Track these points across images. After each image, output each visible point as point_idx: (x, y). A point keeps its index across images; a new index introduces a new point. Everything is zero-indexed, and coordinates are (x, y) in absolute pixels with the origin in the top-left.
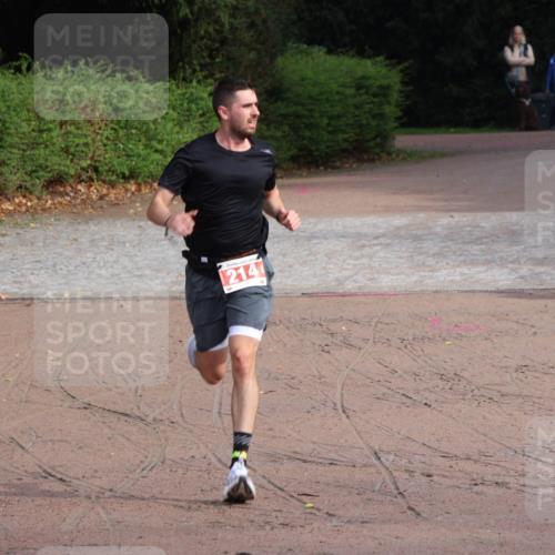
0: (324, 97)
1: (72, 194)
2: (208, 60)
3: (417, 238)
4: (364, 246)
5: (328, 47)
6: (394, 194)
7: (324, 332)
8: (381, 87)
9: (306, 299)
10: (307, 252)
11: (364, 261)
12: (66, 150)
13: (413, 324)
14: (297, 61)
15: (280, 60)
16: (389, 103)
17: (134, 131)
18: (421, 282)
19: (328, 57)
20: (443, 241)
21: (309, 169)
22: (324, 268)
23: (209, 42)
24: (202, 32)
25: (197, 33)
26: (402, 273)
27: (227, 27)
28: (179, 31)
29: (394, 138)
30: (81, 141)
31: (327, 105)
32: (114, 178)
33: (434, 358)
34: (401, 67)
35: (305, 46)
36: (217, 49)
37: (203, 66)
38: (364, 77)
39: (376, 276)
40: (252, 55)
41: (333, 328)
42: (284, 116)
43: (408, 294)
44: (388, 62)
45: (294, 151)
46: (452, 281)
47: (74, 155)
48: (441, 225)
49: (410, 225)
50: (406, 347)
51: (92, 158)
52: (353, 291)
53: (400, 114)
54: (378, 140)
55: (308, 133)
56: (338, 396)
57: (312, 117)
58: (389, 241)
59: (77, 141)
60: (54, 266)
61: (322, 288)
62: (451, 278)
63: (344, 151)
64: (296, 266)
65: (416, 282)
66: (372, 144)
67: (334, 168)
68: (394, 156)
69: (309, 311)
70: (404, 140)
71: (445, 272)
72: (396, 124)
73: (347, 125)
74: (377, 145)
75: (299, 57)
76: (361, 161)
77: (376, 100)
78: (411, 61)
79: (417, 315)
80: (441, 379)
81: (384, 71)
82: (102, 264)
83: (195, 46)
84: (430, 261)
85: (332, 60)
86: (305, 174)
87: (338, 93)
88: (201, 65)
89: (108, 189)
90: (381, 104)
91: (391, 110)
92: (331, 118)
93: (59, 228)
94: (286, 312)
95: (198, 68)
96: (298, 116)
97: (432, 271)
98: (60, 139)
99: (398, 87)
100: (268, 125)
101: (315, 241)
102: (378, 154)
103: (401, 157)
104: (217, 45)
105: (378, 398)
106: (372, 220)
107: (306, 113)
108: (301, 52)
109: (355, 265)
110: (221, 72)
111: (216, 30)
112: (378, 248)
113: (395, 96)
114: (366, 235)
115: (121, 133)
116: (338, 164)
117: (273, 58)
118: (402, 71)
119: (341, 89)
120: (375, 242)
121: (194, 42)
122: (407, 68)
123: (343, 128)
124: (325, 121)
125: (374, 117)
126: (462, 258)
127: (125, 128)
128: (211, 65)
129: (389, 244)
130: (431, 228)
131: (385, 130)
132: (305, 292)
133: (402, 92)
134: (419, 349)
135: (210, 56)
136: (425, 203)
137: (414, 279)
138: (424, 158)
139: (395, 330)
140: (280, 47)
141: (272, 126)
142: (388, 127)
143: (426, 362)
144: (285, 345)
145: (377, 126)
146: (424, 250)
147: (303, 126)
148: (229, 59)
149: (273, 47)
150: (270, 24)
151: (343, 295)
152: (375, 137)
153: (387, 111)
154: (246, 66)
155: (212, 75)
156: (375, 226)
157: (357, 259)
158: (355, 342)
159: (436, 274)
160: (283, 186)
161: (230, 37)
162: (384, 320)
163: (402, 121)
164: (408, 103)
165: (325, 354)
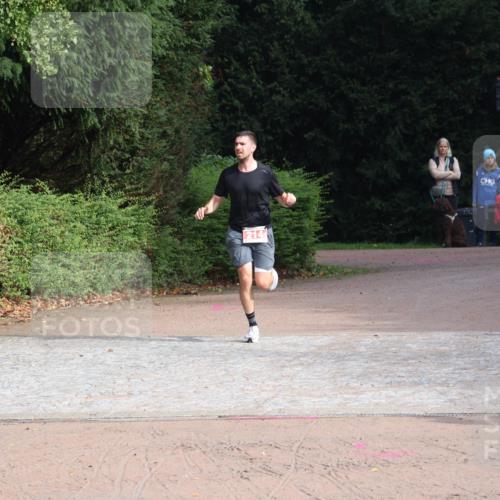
2: (118, 171)
3: (340, 359)
4: (283, 367)
6: (315, 312)
7: (244, 458)
8: (300, 200)
9: (223, 422)
10: (224, 372)
11: (284, 382)
13: (337, 449)
15: (193, 172)
16: (309, 217)
17: (39, 245)
18: (345, 404)
20: (366, 362)
21: (225, 286)
22: (243, 390)
23: (119, 153)
24: (112, 142)
25: (106, 143)
26: (325, 395)
27: (138, 136)
28: (87, 141)
29: (313, 254)
32: (19, 293)
33: (360, 486)
34: (321, 179)
35: (220, 157)
36: (128, 160)
37: (112, 178)
39: (297, 398)
40: (165, 166)
41: (252, 452)
43: (331, 417)
44: (306, 174)
45: (209, 266)
46: (377, 404)
48: (365, 346)
49: (333, 344)
50: (329, 473)
52: (273, 414)
53: (321, 228)
54: (298, 255)
58: (310, 361)
61: (239, 411)
62: (377, 401)
64: (212, 388)
65: (338, 405)
66: (291, 259)
68: (314, 272)
69: (226, 435)
70: (324, 256)
71: (370, 394)
72: (314, 239)
74: (296, 260)
77: (295, 213)
78: (331, 174)
79: (341, 440)
81: (303, 183)
82: (6, 385)
83: (104, 157)
84: (355, 384)
86: (220, 290)
88: (110, 176)
89: (12, 305)
90: (300, 218)
91: (309, 224)
94: (202, 437)
95: (107, 180)
96: (214, 230)
97: (354, 393)
99: (318, 200)
100: (181, 240)
101: (232, 361)
102: (298, 270)
103: (322, 273)
104: (127, 156)
106: (292, 339)
108: (216, 163)
109: (274, 386)
110: (131, 184)
111: (126, 140)
112: (300, 368)
113: (315, 210)
114: (285, 354)
115: (26, 246)
117: (186, 170)
118: (321, 184)
120: (296, 362)
121: (103, 152)
122: (327, 181)
125: (293, 231)
126: (388, 380)
127: (31, 241)
128: (121, 176)
129: (309, 364)
130: (354, 348)
131: (305, 245)
132: (222, 414)
133: (322, 205)
134: (343, 476)
135: (121, 167)
136: (348, 322)
137: (337, 401)
138: (346, 274)
139: (318, 455)
140: (194, 158)
141: (186, 240)
142: (308, 241)
143: (351, 490)
144: (201, 471)
145: (296, 240)
146: (348, 371)
147: (218, 240)
148: (140, 170)
149: (187, 158)
150: (182, 133)
151: (263, 419)
152: (294, 253)
153: (307, 225)
154: (158, 178)
155: (122, 187)
156: (295, 345)
157: (276, 380)
158: (275, 468)
159: (360, 396)
160: (198, 303)
161: (141, 147)
162: (305, 444)
163: (322, 236)
164: (329, 217)
165: (244, 481)
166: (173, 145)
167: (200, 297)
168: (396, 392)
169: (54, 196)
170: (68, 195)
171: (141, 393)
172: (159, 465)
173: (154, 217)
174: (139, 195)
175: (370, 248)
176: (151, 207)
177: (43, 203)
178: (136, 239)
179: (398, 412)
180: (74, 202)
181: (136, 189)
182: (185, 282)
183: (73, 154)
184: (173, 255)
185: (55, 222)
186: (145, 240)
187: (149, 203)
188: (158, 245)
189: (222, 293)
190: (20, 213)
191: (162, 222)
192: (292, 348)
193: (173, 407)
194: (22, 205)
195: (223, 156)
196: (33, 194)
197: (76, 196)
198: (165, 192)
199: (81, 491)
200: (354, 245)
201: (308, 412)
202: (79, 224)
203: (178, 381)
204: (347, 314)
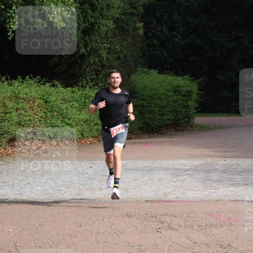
0: (157, 96)
2: (95, 76)
3: (207, 172)
4: (178, 176)
5: (159, 70)
6: (195, 148)
7: (158, 222)
8: (187, 92)
9: (148, 204)
10: (148, 178)
11: (179, 183)
12: (19, 123)
13: (205, 218)
14: (142, 77)
15: (133, 77)
16: (191, 100)
17: (55, 113)
18: (210, 195)
19: (159, 75)
20: (220, 174)
21: (149, 134)
22: (158, 187)
23: (96, 67)
24: (92, 62)
25: (89, 62)
26: (200, 190)
27: (105, 59)
28: (79, 61)
29: (194, 119)
30: (28, 118)
31: (158, 101)
33: (217, 236)
34: (198, 81)
35: (147, 69)
36: (100, 71)
37: (92, 80)
38: (177, 86)
39: (185, 191)
41: (162, 219)
43: (202, 201)
44: (190, 78)
45: (141, 125)
46: (225, 195)
47: (23, 126)
48: (220, 165)
49: (204, 165)
50: (202, 230)
52: (173, 199)
53: (197, 106)
54: (186, 119)
55: (148, 116)
57: (151, 107)
58: (192, 173)
59: (25, 118)
60: (13, 185)
61: (156, 198)
62: (226, 193)
63: (168, 125)
64: (143, 186)
65: (206, 195)
66: (182, 121)
67: (162, 134)
68: (194, 128)
69: (150, 210)
70: (199, 120)
71: (222, 190)
72: (194, 111)
73: (169, 112)
74: (185, 122)
75: (143, 75)
76: (176, 130)
77: (185, 98)
78: (203, 78)
79: (207, 213)
80: (221, 247)
81: (189, 83)
82: (38, 184)
83: (88, 69)
84: (214, 184)
85: (161, 77)
87: (164, 94)
88: (91, 79)
90: (187, 101)
92: (160, 107)
93: (15, 165)
94: (137, 210)
95: (89, 80)
96: (143, 107)
97: (214, 189)
98: (16, 117)
99: (196, 92)
101: (152, 173)
102: (186, 127)
103: (198, 128)
104: (100, 68)
106: (183, 162)
107: (147, 104)
108: (145, 72)
109: (173, 186)
110: (102, 83)
111: (99, 61)
112: (186, 176)
113: (194, 96)
114: (179, 170)
115: (49, 114)
116: (164, 132)
117: (129, 76)
118: (198, 83)
119: (166, 92)
120: (185, 173)
121: (88, 67)
122: (201, 82)
123: (167, 113)
124: (158, 109)
125: (184, 107)
126: (231, 183)
127: (51, 111)
128: (97, 79)
129: (191, 175)
130: (214, 166)
131: (190, 114)
132: (147, 200)
133: (198, 94)
134: (209, 231)
135: (97, 74)
136: (211, 153)
137: (206, 193)
138: (210, 129)
139: (196, 221)
140: (133, 70)
142: (191, 112)
143: (213, 238)
144: (137, 228)
145: (185, 112)
146: (211, 178)
147: (146, 111)
149: (130, 70)
150: (128, 57)
151: (168, 202)
152: (184, 118)
153: (191, 104)
155: (97, 84)
156: (184, 165)
157: (175, 182)
158: (174, 227)
159: (217, 191)
160: (135, 143)
161: (107, 64)
162: (189, 215)
163: (198, 110)
164: (202, 100)
165: (158, 233)
166: (123, 63)
167: (136, 141)
168: (235, 189)
169: (63, 89)
170: (70, 88)
172: (115, 225)
175: (223, 116)
177: (57, 92)
179: (236, 199)
180: (73, 92)
181: (104, 85)
183: (73, 67)
185: (63, 102)
189: (147, 138)
190: (45, 97)
192: (182, 167)
194: (46, 93)
195: (148, 69)
196: (52, 88)
197: (74, 89)
199: (76, 238)
200: (214, 115)
201: (190, 199)
202: (75, 103)
203: (125, 182)
204: (210, 149)
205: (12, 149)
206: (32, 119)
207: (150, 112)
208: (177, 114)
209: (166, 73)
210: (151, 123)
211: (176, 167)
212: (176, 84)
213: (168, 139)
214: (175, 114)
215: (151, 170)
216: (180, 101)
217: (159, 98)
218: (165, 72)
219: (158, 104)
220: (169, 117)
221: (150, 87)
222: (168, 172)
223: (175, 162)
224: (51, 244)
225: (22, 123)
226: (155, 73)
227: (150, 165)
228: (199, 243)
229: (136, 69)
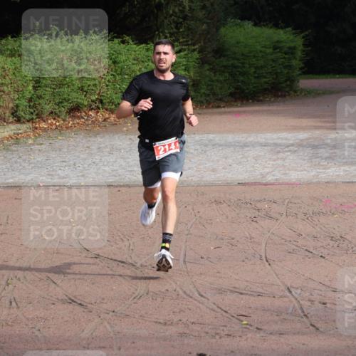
0: (252, 54)
1: (86, 118)
2: (175, 30)
3: (315, 147)
4: (279, 152)
5: (255, 21)
6: (299, 118)
7: (254, 209)
8: (290, 48)
9: (240, 187)
10: (241, 156)
11: (279, 162)
12: (82, 89)
13: (312, 204)
14: (234, 30)
15: (223, 30)
16: (295, 58)
17: (126, 76)
18: (318, 176)
19: (254, 28)
20: (331, 149)
21: (242, 101)
22: (253, 167)
23: (176, 19)
24: (171, 12)
25: (167, 12)
26: (305, 170)
27: (188, 8)
28: (155, 11)
29: (298, 82)
30: (92, 83)
31: (254, 60)
32: (113, 107)
33: (327, 226)
34: (302, 35)
35: (239, 21)
36: (181, 23)
37: (171, 35)
38: (278, 42)
39: (287, 172)
40: (204, 27)
41: (259, 205)
42: (225, 67)
43: (309, 184)
44: (294, 31)
45: (232, 90)
46: (338, 175)
47: (87, 92)
48: (331, 139)
49: (310, 138)
50: (308, 219)
51: (99, 94)
52: (272, 182)
53: (303, 65)
54: (288, 83)
55: (242, 78)
56: (263, 250)
57: (244, 67)
58: (296, 149)
59: (89, 83)
60: (74, 164)
61: (251, 180)
62: (338, 173)
63: (266, 90)
64: (235, 165)
65: (313, 176)
66: (284, 85)
67: (258, 101)
68: (298, 93)
69: (243, 195)
70: (305, 83)
71: (333, 169)
72: (299, 72)
73: (267, 73)
74: (287, 85)
75: (235, 28)
76: (276, 96)
77: (286, 56)
78: (310, 31)
79: (315, 198)
80: (331, 240)
81: (292, 37)
82: (105, 163)
83: (166, 21)
84: (324, 163)
85: (257, 30)
86: (239, 105)
87: (261, 52)
88: (170, 33)
89: (109, 114)
90: (290, 59)
91: (296, 63)
92: (256, 68)
93: (78, 140)
94: (228, 196)
95: (168, 35)
96: (235, 67)
97: (324, 169)
98: (77, 81)
99: (301, 48)
100: (215, 73)
101: (247, 149)
102: (288, 92)
103: (303, 94)
104: (181, 20)
105: (290, 252)
106: (284, 135)
107: (240, 65)
108: (237, 25)
109: (273, 165)
110: (184, 38)
111: (180, 10)
112: (289, 153)
113: (299, 54)
114: (280, 145)
115: (118, 78)
116: (261, 98)
117: (218, 29)
118: (303, 37)
119: (263, 49)
120: (286, 149)
121: (166, 18)
122: (307, 36)
123: (265, 74)
124: (253, 70)
125: (285, 67)
126: (344, 161)
127: (121, 74)
128: (177, 33)
129: (296, 151)
130: (323, 140)
131: (293, 76)
132: (240, 182)
133: (304, 51)
134: (316, 220)
135: (177, 27)
136: (320, 124)
137: (313, 174)
138: (319, 94)
139: (300, 207)
140: (223, 22)
141: (218, 73)
142: (295, 74)
143: (321, 228)
144: (227, 217)
145: (288, 73)
146: (319, 155)
147: (238, 73)
148: (189, 29)
149: (218, 21)
150: (216, 6)
151: (265, 185)
152: (286, 81)
153: (294, 64)
154: (200, 34)
155: (177, 40)
156: (286, 139)
157: (274, 160)
158: (273, 215)
159: (327, 171)
160: (225, 113)
161: (190, 15)
162: (293, 201)
163: (304, 70)
164: (308, 58)
165: (254, 223)
166: (209, 14)
167: (227, 109)
168: (350, 168)
169: (135, 46)
170: (144, 45)
171: (189, 169)
172: (201, 213)
173: (197, 59)
174: (188, 45)
175: (334, 78)
176: (196, 53)
177: (128, 50)
178: (186, 73)
179: (351, 180)
180: (148, 50)
181: (187, 41)
182: (217, 99)
183: (147, 19)
184: (209, 83)
185: (135, 62)
186: (192, 74)
187: (194, 50)
188: (200, 76)
189: (240, 107)
190: (113, 57)
191: (203, 62)
192: (284, 141)
193: (210, 177)
194: (115, 51)
195: (241, 20)
196: (122, 45)
197: (149, 46)
198: (204, 43)
199: (152, 229)
200: (324, 76)
201: (294, 181)
202: (150, 64)
203: (213, 161)
204: (319, 120)
205: (73, 121)
206: (97, 83)
207: (243, 74)
208: (277, 77)
209: (264, 25)
210: (245, 88)
211: (275, 141)
212: (276, 39)
213: (265, 108)
214: (275, 76)
215: (245, 145)
216: (282, 60)
217: (254, 56)
218: (262, 23)
219: (254, 64)
220: (267, 80)
221: (243, 42)
222: (266, 148)
223: (275, 136)
224: (122, 236)
225: (86, 89)
226: (250, 25)
227: (244, 139)
228: (304, 236)
229: (226, 20)
